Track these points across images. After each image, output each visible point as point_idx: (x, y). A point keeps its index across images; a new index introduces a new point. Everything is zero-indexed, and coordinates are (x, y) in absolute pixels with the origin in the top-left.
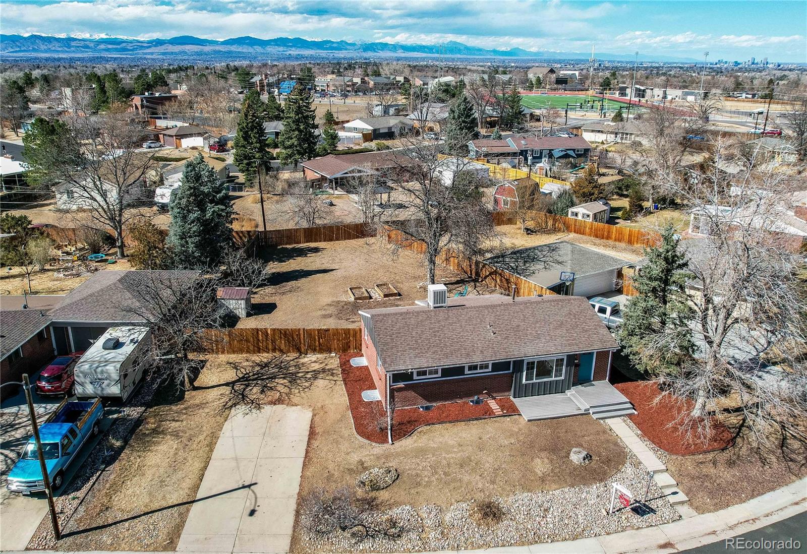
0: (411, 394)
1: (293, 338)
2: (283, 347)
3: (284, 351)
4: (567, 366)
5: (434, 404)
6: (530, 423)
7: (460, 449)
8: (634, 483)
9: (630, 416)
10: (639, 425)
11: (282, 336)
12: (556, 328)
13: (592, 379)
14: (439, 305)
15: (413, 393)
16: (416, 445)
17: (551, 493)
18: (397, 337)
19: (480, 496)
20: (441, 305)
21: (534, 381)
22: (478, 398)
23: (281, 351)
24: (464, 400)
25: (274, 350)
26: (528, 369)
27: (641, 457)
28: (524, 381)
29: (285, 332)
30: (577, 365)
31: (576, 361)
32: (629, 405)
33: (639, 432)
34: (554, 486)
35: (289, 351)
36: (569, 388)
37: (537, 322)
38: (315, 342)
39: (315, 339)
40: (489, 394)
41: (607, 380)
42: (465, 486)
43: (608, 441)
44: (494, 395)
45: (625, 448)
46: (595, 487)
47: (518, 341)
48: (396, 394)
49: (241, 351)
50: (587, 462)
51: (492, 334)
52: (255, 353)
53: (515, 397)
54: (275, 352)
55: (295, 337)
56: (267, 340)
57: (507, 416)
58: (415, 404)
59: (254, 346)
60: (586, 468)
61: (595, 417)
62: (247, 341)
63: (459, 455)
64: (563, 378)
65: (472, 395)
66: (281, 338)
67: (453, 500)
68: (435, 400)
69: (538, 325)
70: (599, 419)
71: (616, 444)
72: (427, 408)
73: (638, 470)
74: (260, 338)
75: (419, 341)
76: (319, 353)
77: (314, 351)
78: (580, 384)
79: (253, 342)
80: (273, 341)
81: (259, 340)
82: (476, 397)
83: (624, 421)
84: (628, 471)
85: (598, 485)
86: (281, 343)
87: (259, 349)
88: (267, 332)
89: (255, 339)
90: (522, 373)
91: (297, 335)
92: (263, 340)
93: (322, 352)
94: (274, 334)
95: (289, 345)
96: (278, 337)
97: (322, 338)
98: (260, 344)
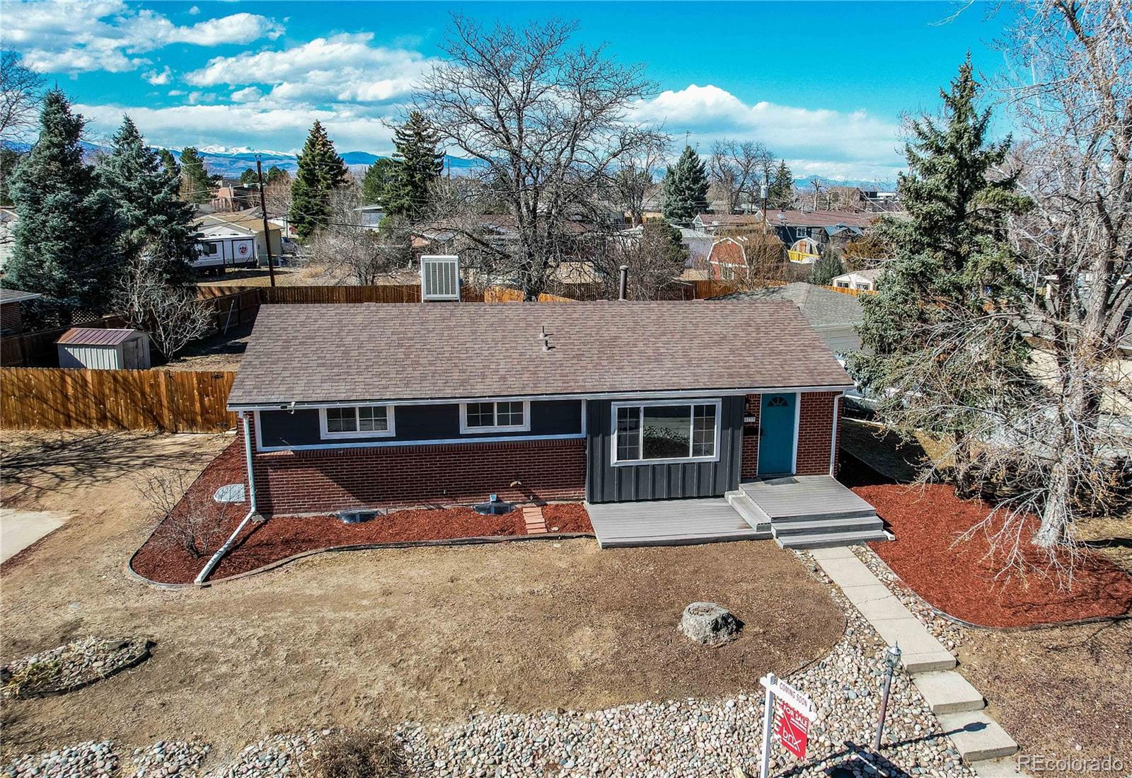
0: (313, 477)
1: (143, 394)
2: (122, 413)
3: (126, 424)
4: (724, 428)
5: (382, 511)
6: (608, 552)
7: (380, 600)
8: (852, 695)
9: (875, 544)
10: (893, 563)
11: (121, 391)
12: (707, 346)
13: (794, 471)
15: (319, 475)
16: (267, 589)
17: (588, 716)
19: (356, 721)
20: (444, 296)
21: (641, 460)
22: (498, 500)
23: (118, 424)
24: (462, 503)
25: (102, 420)
26: (621, 428)
27: (887, 632)
28: (614, 460)
30: (750, 431)
31: (748, 420)
32: (875, 520)
33: (892, 576)
34: (604, 698)
35: (135, 425)
36: (733, 487)
37: (664, 334)
38: (192, 404)
39: (193, 397)
40: (527, 491)
41: (831, 475)
42: (330, 689)
43: (802, 593)
44: (542, 494)
45: (844, 610)
46: (730, 703)
47: (605, 363)
48: (272, 474)
49: (26, 421)
50: (724, 636)
51: (544, 348)
52: (58, 426)
53: (592, 502)
54: (105, 426)
55: (148, 390)
56: (85, 396)
57: (556, 538)
58: (327, 507)
59: (57, 410)
60: (717, 654)
61: (781, 542)
62: (41, 398)
63: (366, 615)
64: (714, 457)
65: (481, 491)
66: (116, 392)
67: (264, 728)
68: (383, 499)
69: (664, 339)
70: (795, 547)
71: (823, 600)
73: (871, 662)
74: (70, 391)
75: (354, 353)
76: (202, 429)
77: (192, 424)
78: (763, 479)
79: (55, 401)
80: (100, 401)
81: (66, 396)
82: (493, 498)
83: (857, 554)
84: (840, 664)
85: (742, 698)
86: (118, 404)
87: (69, 417)
88: (84, 379)
89: (59, 395)
90: (606, 438)
91: (151, 385)
92: (76, 398)
93: (209, 429)
94: (101, 383)
95: (136, 410)
96: (110, 389)
97: (208, 396)
98: (71, 407)
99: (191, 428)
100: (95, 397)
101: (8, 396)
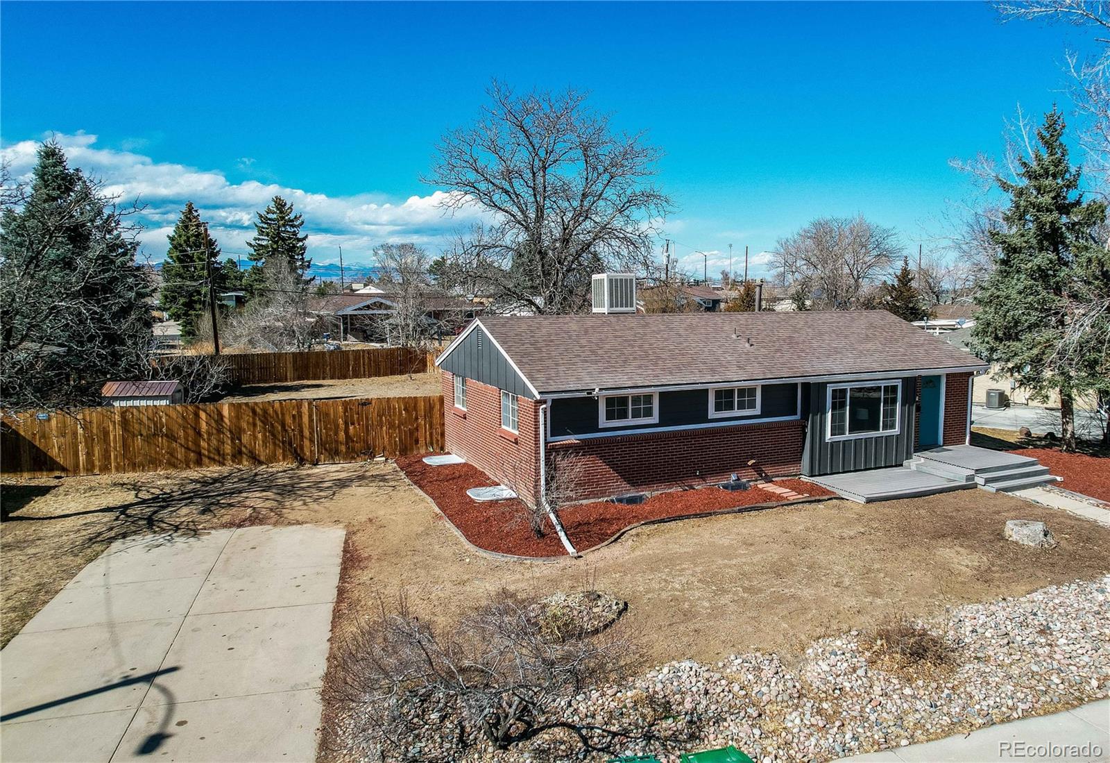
1: (283, 425)
2: (259, 448)
3: (262, 458)
4: (903, 405)
5: (647, 494)
11: (258, 423)
13: (943, 442)
14: (619, 309)
15: (601, 463)
18: (547, 345)
20: (624, 309)
21: (847, 436)
22: (738, 478)
23: (256, 460)
24: (711, 481)
25: (238, 455)
26: (834, 408)
28: (828, 435)
29: (265, 411)
30: (918, 407)
35: (272, 459)
36: (909, 457)
38: (336, 434)
39: (337, 426)
40: (759, 469)
41: (968, 444)
44: (767, 474)
49: (152, 462)
51: (748, 345)
52: (187, 465)
53: (814, 476)
54: (240, 462)
55: (289, 420)
56: (219, 431)
58: (603, 494)
59: (188, 448)
61: (991, 487)
62: (171, 437)
64: (896, 431)
65: (723, 470)
66: (255, 425)
68: (649, 483)
72: (632, 501)
74: (204, 426)
76: (345, 459)
77: (332, 454)
79: (186, 439)
80: (236, 434)
81: (199, 434)
82: (733, 477)
86: (255, 438)
87: (199, 454)
89: (191, 432)
90: (823, 416)
91: (294, 416)
92: (209, 434)
93: (353, 458)
94: (238, 417)
95: (274, 444)
96: (248, 423)
97: (353, 424)
98: (203, 444)
99: (332, 458)
100: (231, 432)
101: (134, 436)
